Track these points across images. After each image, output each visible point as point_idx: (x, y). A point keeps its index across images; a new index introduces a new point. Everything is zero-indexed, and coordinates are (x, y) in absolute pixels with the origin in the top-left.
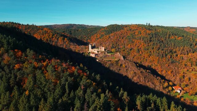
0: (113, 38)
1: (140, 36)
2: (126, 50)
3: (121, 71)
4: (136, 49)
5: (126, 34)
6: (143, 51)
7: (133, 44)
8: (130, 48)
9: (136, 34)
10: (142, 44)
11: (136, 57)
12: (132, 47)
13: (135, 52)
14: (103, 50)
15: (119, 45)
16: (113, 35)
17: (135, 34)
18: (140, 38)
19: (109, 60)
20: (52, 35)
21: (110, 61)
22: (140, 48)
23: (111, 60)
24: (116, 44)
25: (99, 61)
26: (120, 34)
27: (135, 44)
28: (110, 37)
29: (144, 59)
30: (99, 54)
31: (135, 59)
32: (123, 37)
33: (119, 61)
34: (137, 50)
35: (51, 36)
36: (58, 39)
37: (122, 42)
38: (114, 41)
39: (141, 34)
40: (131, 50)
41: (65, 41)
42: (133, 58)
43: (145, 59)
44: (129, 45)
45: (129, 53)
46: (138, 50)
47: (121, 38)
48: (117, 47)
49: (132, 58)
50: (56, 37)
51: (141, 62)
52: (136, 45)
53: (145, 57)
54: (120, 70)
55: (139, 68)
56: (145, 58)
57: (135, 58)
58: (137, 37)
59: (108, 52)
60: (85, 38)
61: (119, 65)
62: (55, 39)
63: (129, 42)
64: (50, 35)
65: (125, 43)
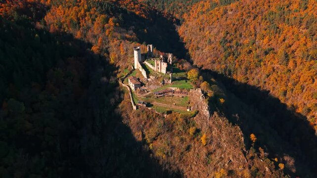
0: (232, 15)
1: (303, 13)
2: (254, 52)
3: (191, 153)
4: (280, 51)
5: (266, 7)
6: (299, 61)
7: (277, 35)
8: (267, 48)
9: (294, 7)
10: (302, 40)
11: (275, 75)
12: (274, 45)
13: (277, 61)
14: (164, 71)
15: (241, 35)
16: (234, 8)
17: (291, 7)
18: (301, 22)
19: (169, 107)
20: (86, 11)
21: (169, 112)
22: (293, 52)
23: (173, 107)
24: (236, 32)
25: (137, 108)
26: (250, 7)
27: (282, 38)
28: (226, 12)
29: (295, 84)
30: (150, 84)
31: (271, 82)
32: (258, 13)
33: (195, 116)
34: (283, 56)
35: (82, 12)
36: (93, 20)
37: (252, 29)
38: (232, 25)
39: (306, 8)
40: (266, 53)
41: (106, 25)
42: (268, 76)
43: (298, 86)
44: (266, 40)
45: (260, 61)
46: (286, 56)
47: (252, 18)
48: (234, 41)
49: (264, 76)
50: (91, 15)
51: (285, 93)
52: (284, 40)
53: (301, 79)
54: (188, 148)
55: (252, 152)
56: (301, 83)
57: (272, 77)
58: (292, 17)
59: (174, 80)
60: (180, 8)
61: (192, 131)
62: (89, 19)
63: (268, 31)
64: (80, 11)
65: (258, 30)
